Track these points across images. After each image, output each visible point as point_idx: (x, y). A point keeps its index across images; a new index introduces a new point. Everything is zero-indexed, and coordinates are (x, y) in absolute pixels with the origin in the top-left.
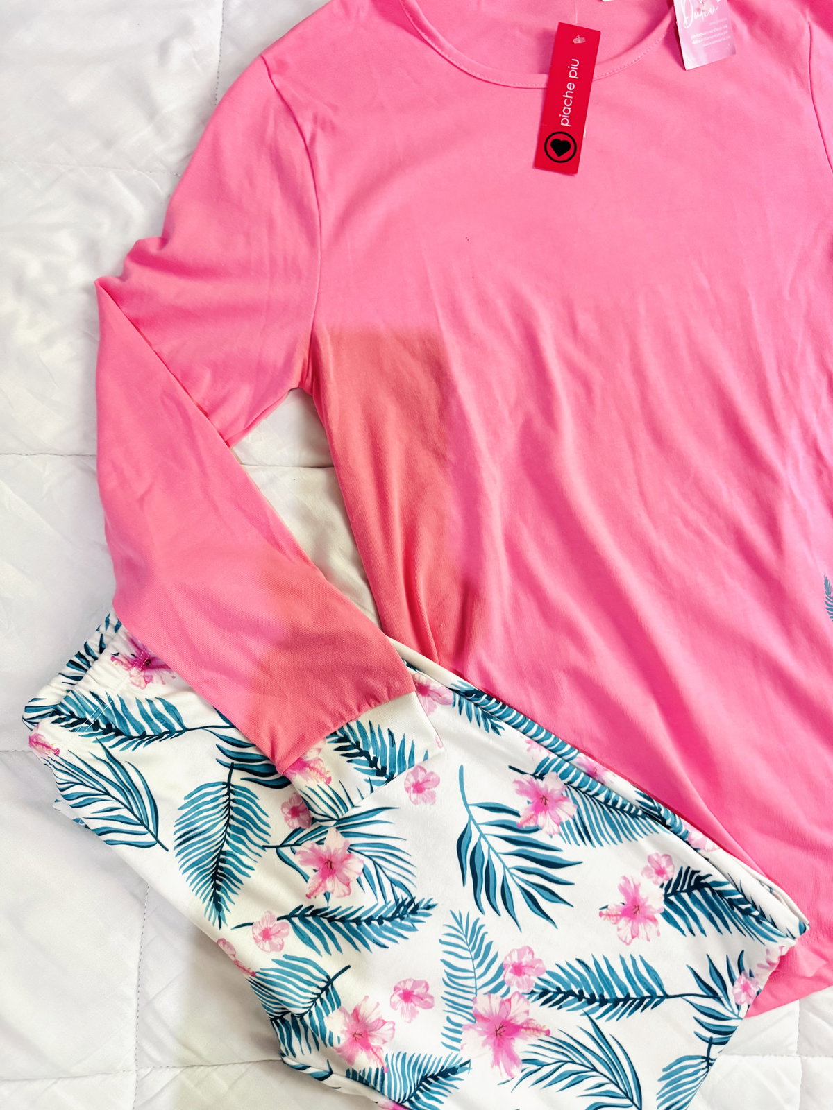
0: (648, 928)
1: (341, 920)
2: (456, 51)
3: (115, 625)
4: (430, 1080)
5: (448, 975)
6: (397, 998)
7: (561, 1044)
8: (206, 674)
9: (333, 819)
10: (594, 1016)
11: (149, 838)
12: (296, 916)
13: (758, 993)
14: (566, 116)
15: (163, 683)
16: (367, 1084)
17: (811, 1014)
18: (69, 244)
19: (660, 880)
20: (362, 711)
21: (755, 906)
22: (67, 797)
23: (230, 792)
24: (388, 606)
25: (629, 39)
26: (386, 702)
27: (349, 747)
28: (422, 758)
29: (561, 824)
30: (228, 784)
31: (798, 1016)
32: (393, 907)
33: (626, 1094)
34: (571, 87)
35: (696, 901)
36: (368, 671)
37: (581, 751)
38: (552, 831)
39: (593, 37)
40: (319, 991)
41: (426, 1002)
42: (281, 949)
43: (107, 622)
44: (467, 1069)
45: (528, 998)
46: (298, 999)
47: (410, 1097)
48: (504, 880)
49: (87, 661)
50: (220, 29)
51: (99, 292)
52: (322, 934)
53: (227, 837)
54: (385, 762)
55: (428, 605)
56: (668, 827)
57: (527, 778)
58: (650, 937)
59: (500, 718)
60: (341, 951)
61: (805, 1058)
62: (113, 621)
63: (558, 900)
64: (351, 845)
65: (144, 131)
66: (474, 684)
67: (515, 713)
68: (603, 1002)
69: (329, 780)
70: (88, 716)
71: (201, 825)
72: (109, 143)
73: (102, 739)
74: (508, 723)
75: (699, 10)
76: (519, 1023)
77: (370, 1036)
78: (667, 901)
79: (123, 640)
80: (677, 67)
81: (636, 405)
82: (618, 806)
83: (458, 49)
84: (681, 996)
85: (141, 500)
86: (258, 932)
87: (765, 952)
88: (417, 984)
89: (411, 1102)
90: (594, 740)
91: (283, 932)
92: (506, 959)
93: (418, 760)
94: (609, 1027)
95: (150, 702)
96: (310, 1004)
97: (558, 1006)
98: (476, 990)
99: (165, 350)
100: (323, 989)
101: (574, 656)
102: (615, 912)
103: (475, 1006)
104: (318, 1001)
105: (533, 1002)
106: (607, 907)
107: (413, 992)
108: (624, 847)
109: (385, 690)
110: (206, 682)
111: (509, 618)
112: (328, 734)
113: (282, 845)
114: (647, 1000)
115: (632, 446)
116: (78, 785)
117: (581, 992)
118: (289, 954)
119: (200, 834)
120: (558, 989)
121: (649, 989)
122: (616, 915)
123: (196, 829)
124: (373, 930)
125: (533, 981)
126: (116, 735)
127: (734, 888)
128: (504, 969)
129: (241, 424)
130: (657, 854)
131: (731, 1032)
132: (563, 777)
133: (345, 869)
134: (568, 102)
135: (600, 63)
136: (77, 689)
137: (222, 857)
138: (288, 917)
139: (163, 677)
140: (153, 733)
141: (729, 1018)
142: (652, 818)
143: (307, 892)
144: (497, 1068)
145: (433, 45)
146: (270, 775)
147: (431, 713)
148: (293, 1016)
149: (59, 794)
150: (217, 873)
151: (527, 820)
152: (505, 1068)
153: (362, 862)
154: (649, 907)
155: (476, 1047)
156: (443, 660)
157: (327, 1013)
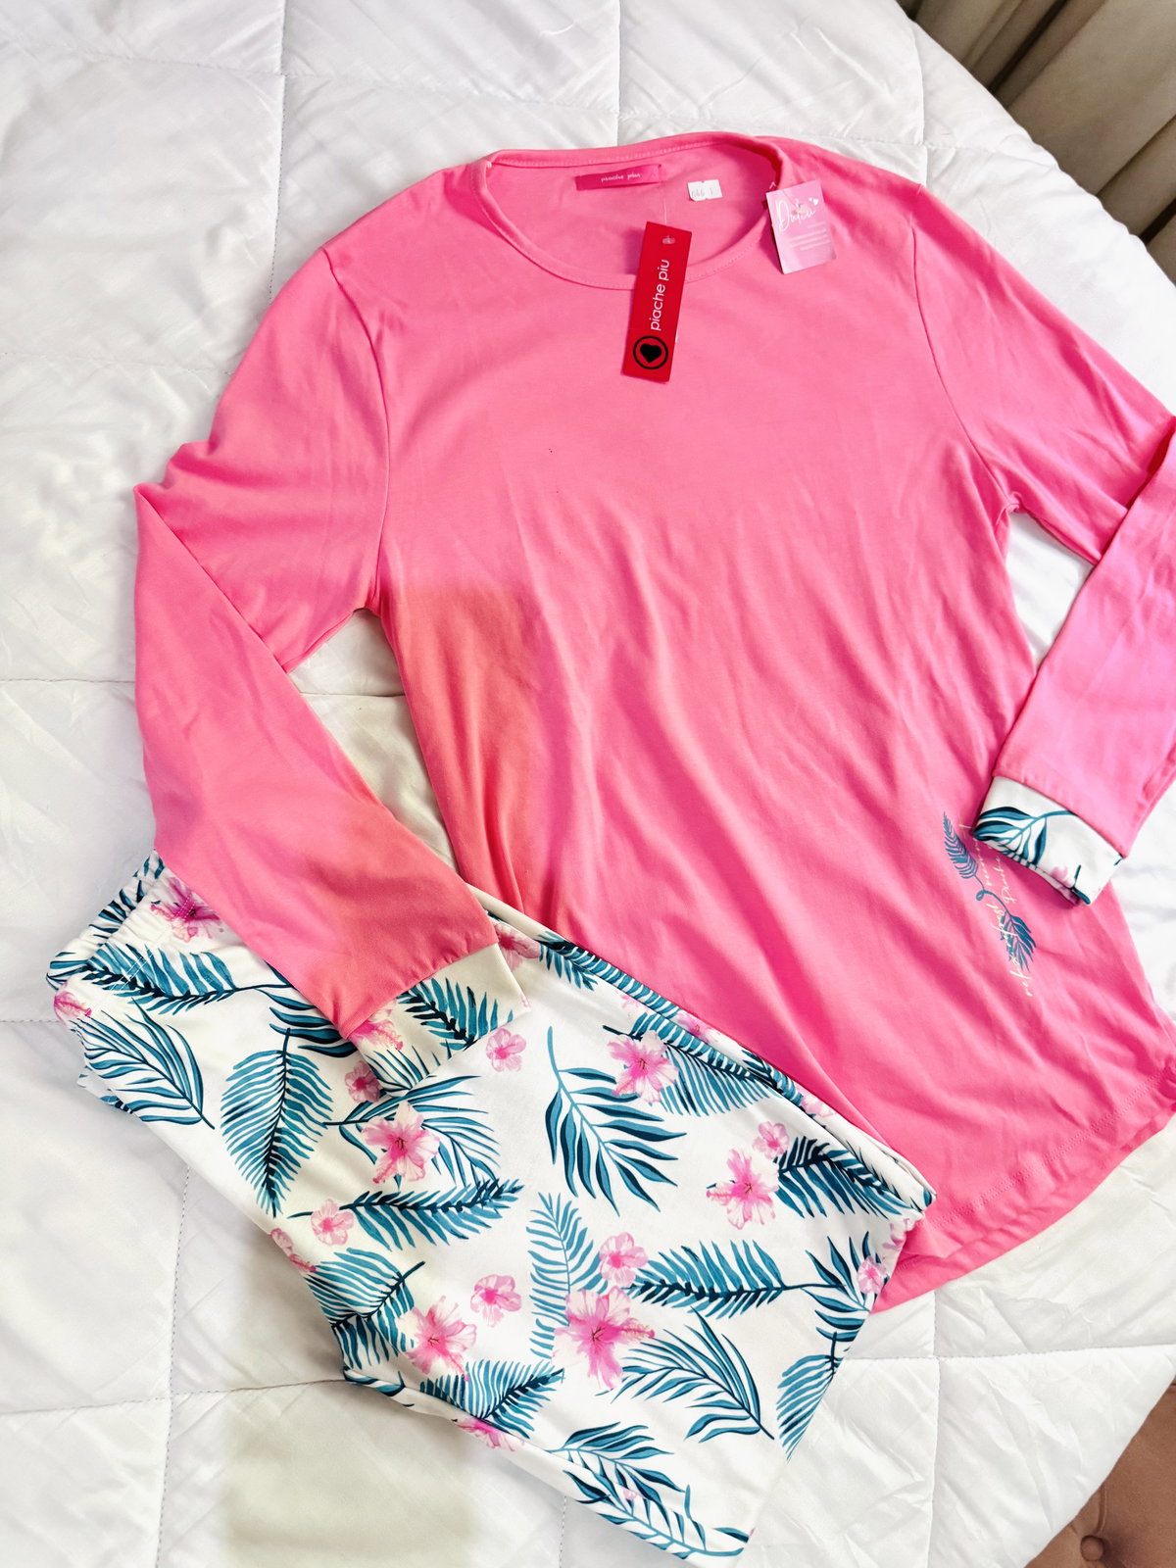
0: (761, 1209)
1: (413, 1207)
2: (535, 248)
3: (155, 870)
4: (517, 1392)
5: (538, 1269)
6: (478, 1299)
7: (666, 1348)
8: (260, 926)
9: (405, 1088)
10: (703, 1313)
11: (192, 1114)
12: (361, 1205)
13: (886, 1280)
14: (656, 320)
15: (210, 937)
16: (444, 1399)
17: (947, 1307)
18: (103, 447)
19: (774, 1154)
20: (439, 967)
21: (876, 1177)
23: (286, 1061)
24: (467, 848)
25: (723, 239)
26: (465, 955)
27: (424, 1009)
28: (506, 1019)
29: (661, 1090)
30: (283, 1053)
31: (933, 1311)
32: (473, 1190)
33: (742, 1404)
34: (660, 290)
35: (814, 1176)
36: (444, 921)
37: (681, 1008)
38: (652, 1099)
39: (684, 238)
40: (389, 1290)
41: (512, 1302)
42: (344, 1242)
43: (146, 866)
44: (559, 1378)
45: (628, 1294)
46: (365, 1297)
47: (494, 1410)
48: (599, 1157)
49: (124, 911)
50: (275, 216)
51: (138, 501)
52: (391, 1225)
53: (282, 1113)
54: (465, 1024)
55: (512, 847)
56: (780, 1091)
57: (624, 1038)
58: (764, 1221)
59: (593, 972)
60: (414, 1245)
61: (943, 1359)
62: (154, 865)
63: (659, 1178)
64: (425, 1121)
65: (192, 326)
66: (564, 935)
67: (609, 966)
68: (713, 1296)
69: (400, 1046)
70: (124, 973)
71: (253, 1099)
72: (150, 338)
73: (139, 1000)
74: (603, 978)
75: (794, 213)
76: (619, 1324)
77: (448, 1342)
78: (783, 1178)
79: (165, 886)
80: (775, 270)
81: (735, 630)
82: (723, 1067)
83: (539, 246)
84: (801, 1286)
86: (317, 1222)
87: (889, 1227)
88: (501, 1280)
89: (496, 1416)
90: (696, 996)
91: (347, 1223)
92: (602, 1247)
93: (501, 1021)
94: (721, 1325)
95: (196, 956)
96: (379, 1303)
97: (662, 1302)
98: (569, 1286)
99: (214, 565)
100: (393, 1288)
101: (675, 904)
102: (724, 1191)
103: (568, 1306)
104: (388, 1301)
105: (634, 1297)
106: (714, 1185)
107: (497, 1291)
108: (732, 1115)
109: (464, 943)
110: (259, 935)
111: (603, 863)
112: (399, 994)
113: (346, 1122)
114: (763, 1293)
115: (733, 675)
116: (112, 1053)
117: (688, 1285)
118: (354, 1248)
119: (251, 1109)
120: (662, 1281)
121: (765, 1280)
122: (726, 1195)
123: (247, 1103)
124: (450, 1218)
125: (634, 1273)
126: (155, 996)
127: (853, 1157)
128: (600, 1260)
129: (300, 648)
130: (769, 1123)
131: (859, 1326)
132: (662, 1035)
133: (418, 1148)
134: (658, 305)
135: (691, 265)
136: (111, 942)
137: (276, 1134)
138: (352, 1207)
139: (210, 930)
140: (197, 994)
141: (854, 1310)
142: (762, 1081)
143: (375, 1176)
144: (595, 1377)
145: (511, 241)
146: (333, 1039)
147: (517, 969)
148: (359, 1318)
149: (87, 1062)
150: (270, 1154)
151: (625, 1087)
152: (604, 1378)
153: (438, 1139)
154: (762, 1185)
155: (569, 1354)
156: (528, 909)
157: (399, 1314)
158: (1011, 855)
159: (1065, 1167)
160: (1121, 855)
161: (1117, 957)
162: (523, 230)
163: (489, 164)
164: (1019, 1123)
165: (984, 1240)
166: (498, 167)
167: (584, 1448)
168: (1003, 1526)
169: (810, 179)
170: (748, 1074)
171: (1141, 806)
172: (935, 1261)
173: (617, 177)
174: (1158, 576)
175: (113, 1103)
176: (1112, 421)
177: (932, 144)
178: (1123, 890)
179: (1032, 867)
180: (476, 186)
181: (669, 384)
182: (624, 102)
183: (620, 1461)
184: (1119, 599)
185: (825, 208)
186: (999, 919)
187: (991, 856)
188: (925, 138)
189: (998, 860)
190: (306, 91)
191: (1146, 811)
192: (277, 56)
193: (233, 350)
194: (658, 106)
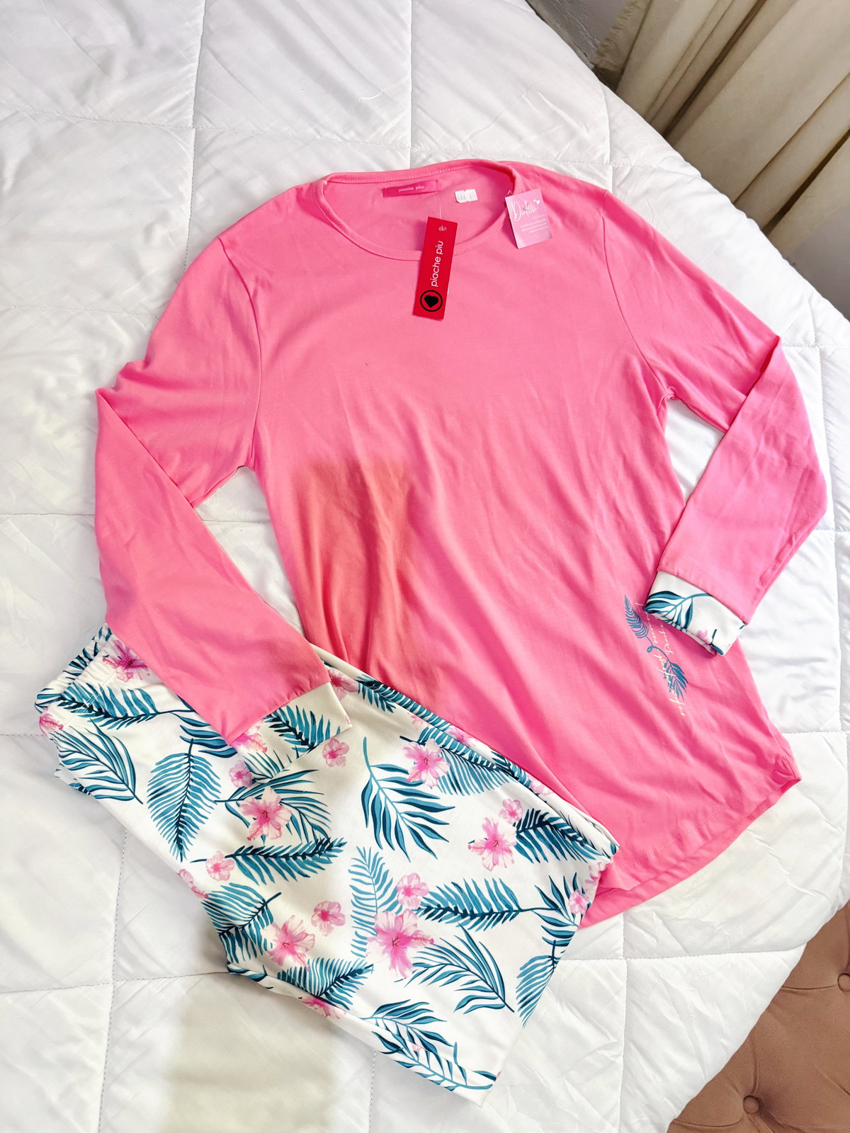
0: (505, 857)
1: (273, 856)
2: (357, 235)
3: (106, 635)
4: (342, 979)
5: (355, 897)
6: (316, 918)
7: (442, 951)
8: (174, 672)
9: (268, 777)
10: (466, 927)
11: (128, 794)
12: (239, 855)
13: (588, 906)
14: (435, 280)
15: (141, 679)
16: (293, 984)
17: (632, 925)
18: (76, 365)
19: (513, 820)
20: (291, 698)
21: (579, 834)
22: (66, 762)
23: (190, 760)
24: (310, 620)
25: (477, 227)
26: (309, 690)
27: (281, 725)
28: (336, 732)
29: (438, 778)
30: (189, 755)
31: (622, 928)
32: (313, 845)
33: (493, 989)
34: (438, 260)
35: (539, 835)
36: (296, 668)
37: (452, 724)
38: (432, 784)
39: (452, 227)
40: (257, 911)
41: (339, 920)
42: (227, 879)
43: (100, 633)
44: (370, 970)
45: (416, 914)
46: (240, 914)
47: (326, 990)
48: (397, 822)
49: (85, 662)
50: (189, 217)
51: (98, 398)
52: (259, 868)
53: (188, 794)
54: (308, 735)
55: (341, 620)
56: (517, 779)
57: (414, 744)
58: (507, 865)
59: (394, 701)
60: (274, 882)
61: (629, 959)
62: (105, 632)
63: (437, 836)
64: (282, 799)
65: (134, 287)
66: (375, 677)
67: (404, 697)
68: (473, 916)
69: (265, 750)
70: (85, 702)
71: (168, 784)
72: (107, 295)
73: (95, 719)
74: (400, 704)
75: (524, 209)
76: (410, 935)
77: (296, 945)
78: (519, 837)
79: (112, 646)
80: (513, 246)
81: (488, 478)
82: (479, 762)
84: (532, 909)
85: (127, 545)
86: (210, 865)
87: (589, 869)
88: (331, 905)
89: (327, 995)
90: (462, 717)
91: (230, 866)
92: (399, 883)
93: (333, 733)
95: (132, 691)
96: (250, 919)
97: (439, 919)
98: (377, 908)
99: (147, 440)
100: (259, 909)
101: (447, 656)
102: (480, 845)
103: (376, 922)
104: (256, 918)
105: (421, 916)
106: (474, 841)
107: (329, 912)
108: (485, 795)
109: (308, 682)
110: (173, 677)
111: (401, 630)
112: (265, 716)
113: (229, 800)
114: (506, 914)
115: (487, 508)
116: (76, 753)
117: (456, 908)
118: (234, 883)
119: (167, 791)
120: (439, 906)
121: (507, 905)
122: (481, 848)
123: (164, 787)
124: (298, 864)
125: (419, 900)
126: (105, 717)
127: (564, 822)
128: (397, 891)
129: (202, 492)
130: (509, 800)
131: (571, 936)
133: (277, 818)
134: (436, 270)
135: (459, 244)
136: (77, 682)
137: (183, 808)
138: (233, 856)
139: (141, 674)
140: (132, 716)
141: (567, 925)
142: (504, 771)
143: (249, 835)
144: (394, 970)
145: (341, 230)
146: (221, 747)
147: (343, 699)
148: (237, 929)
149: (61, 760)
150: (179, 821)
151: (414, 777)
152: (400, 971)
153: (290, 812)
154: (506, 841)
155: (377, 954)
156: (352, 661)
157: (263, 926)
158: (670, 623)
159: (710, 830)
160: (744, 622)
161: (742, 690)
162: (348, 223)
163: (326, 183)
164: (679, 801)
165: (655, 879)
166: (332, 184)
167: (385, 1017)
168: (669, 1072)
169: (535, 188)
170: (495, 767)
171: (758, 590)
172: (621, 892)
173: (409, 189)
174: (767, 441)
175: (78, 788)
176: (736, 338)
177: (615, 164)
178: (747, 645)
179: (684, 631)
180: (317, 196)
181: (444, 320)
182: (414, 140)
183: (410, 1025)
184: (742, 455)
185: (545, 207)
186: (663, 664)
187: (657, 623)
188: (611, 160)
189: (662, 626)
190: (210, 137)
191: (762, 594)
192: (191, 116)
193: (160, 303)
194: (436, 143)
